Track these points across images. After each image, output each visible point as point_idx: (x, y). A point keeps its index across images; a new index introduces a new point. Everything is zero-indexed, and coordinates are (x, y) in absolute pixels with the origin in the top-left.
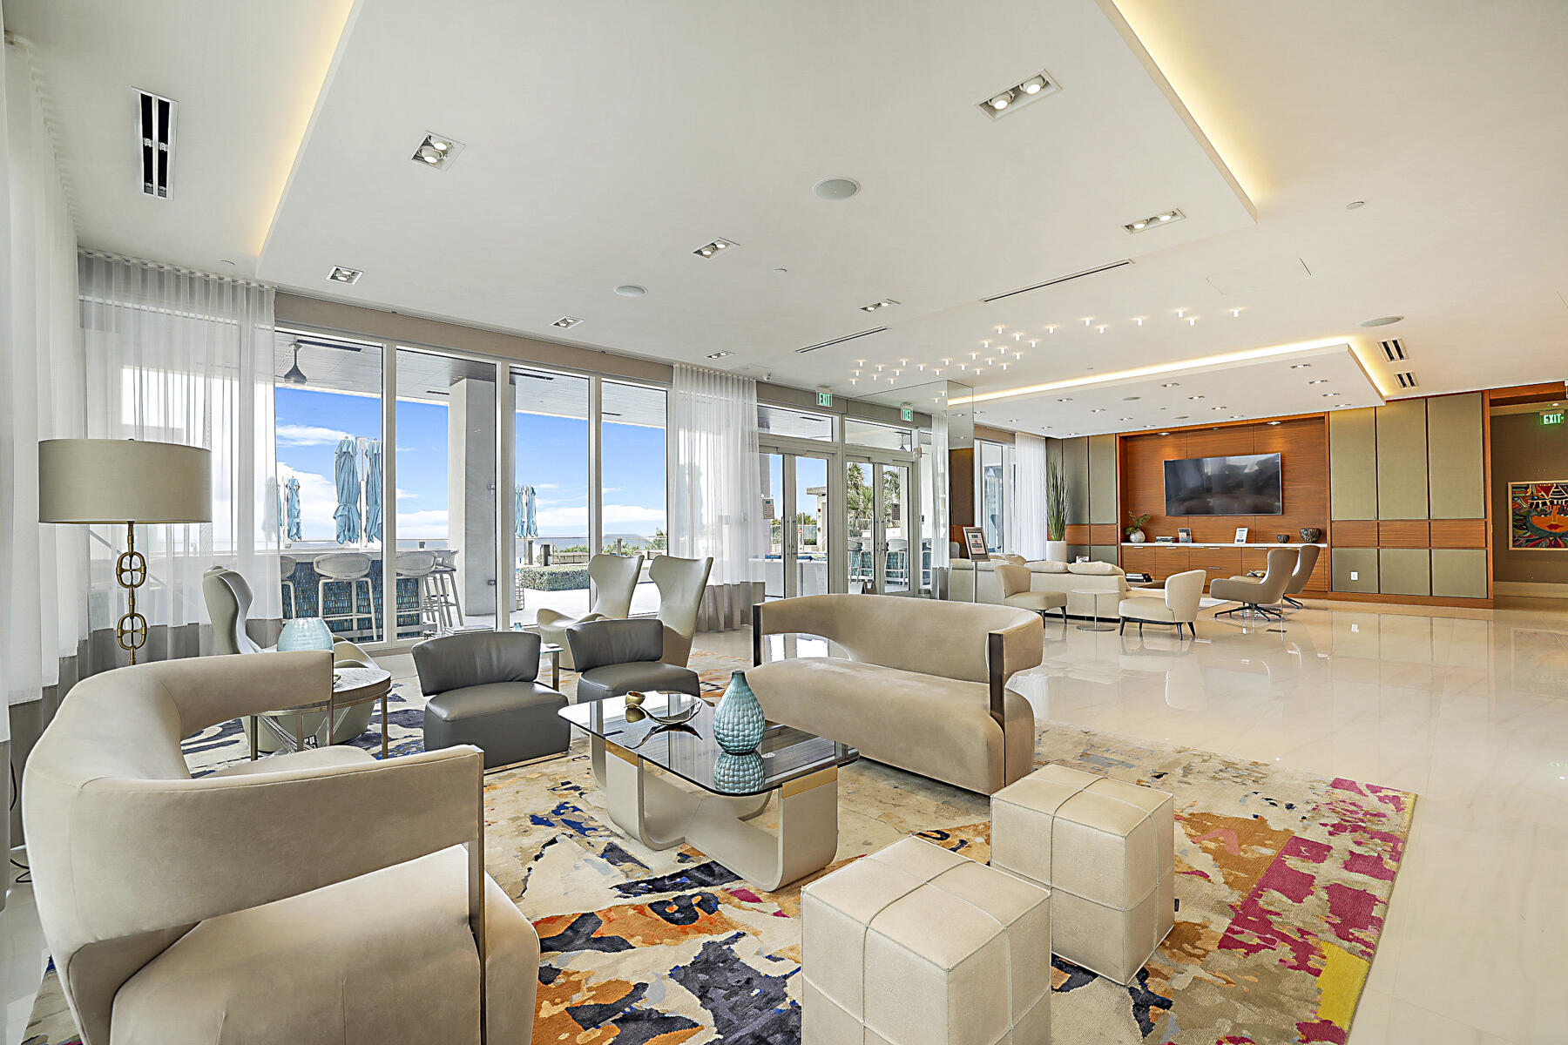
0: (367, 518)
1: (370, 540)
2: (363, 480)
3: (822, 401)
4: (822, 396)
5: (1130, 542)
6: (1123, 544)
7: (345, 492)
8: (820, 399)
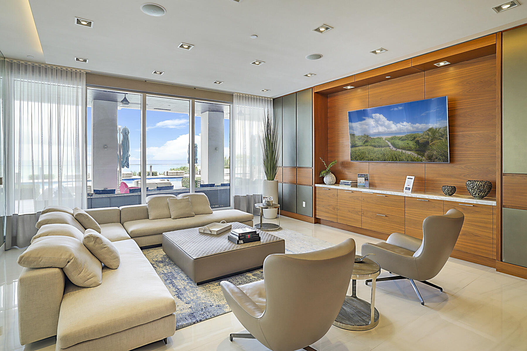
5: (323, 183)
6: (316, 185)
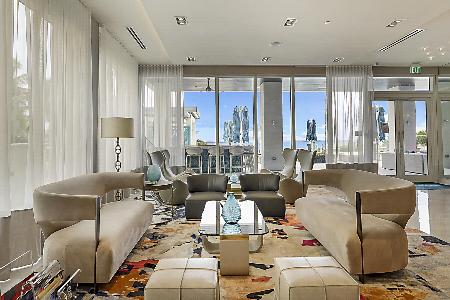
0: (243, 134)
1: (244, 142)
2: (241, 121)
3: (414, 71)
4: (414, 69)
7: (236, 125)
8: (413, 70)
